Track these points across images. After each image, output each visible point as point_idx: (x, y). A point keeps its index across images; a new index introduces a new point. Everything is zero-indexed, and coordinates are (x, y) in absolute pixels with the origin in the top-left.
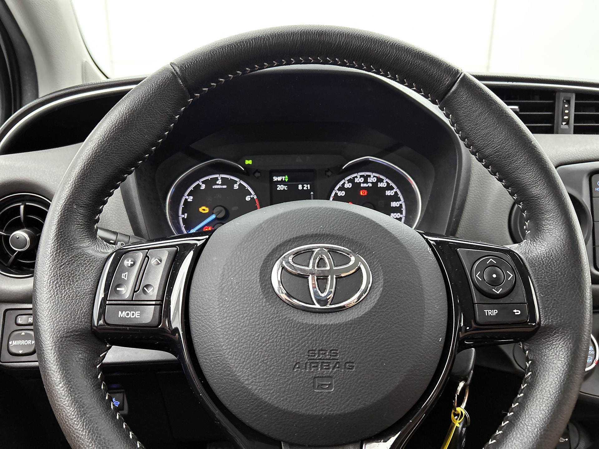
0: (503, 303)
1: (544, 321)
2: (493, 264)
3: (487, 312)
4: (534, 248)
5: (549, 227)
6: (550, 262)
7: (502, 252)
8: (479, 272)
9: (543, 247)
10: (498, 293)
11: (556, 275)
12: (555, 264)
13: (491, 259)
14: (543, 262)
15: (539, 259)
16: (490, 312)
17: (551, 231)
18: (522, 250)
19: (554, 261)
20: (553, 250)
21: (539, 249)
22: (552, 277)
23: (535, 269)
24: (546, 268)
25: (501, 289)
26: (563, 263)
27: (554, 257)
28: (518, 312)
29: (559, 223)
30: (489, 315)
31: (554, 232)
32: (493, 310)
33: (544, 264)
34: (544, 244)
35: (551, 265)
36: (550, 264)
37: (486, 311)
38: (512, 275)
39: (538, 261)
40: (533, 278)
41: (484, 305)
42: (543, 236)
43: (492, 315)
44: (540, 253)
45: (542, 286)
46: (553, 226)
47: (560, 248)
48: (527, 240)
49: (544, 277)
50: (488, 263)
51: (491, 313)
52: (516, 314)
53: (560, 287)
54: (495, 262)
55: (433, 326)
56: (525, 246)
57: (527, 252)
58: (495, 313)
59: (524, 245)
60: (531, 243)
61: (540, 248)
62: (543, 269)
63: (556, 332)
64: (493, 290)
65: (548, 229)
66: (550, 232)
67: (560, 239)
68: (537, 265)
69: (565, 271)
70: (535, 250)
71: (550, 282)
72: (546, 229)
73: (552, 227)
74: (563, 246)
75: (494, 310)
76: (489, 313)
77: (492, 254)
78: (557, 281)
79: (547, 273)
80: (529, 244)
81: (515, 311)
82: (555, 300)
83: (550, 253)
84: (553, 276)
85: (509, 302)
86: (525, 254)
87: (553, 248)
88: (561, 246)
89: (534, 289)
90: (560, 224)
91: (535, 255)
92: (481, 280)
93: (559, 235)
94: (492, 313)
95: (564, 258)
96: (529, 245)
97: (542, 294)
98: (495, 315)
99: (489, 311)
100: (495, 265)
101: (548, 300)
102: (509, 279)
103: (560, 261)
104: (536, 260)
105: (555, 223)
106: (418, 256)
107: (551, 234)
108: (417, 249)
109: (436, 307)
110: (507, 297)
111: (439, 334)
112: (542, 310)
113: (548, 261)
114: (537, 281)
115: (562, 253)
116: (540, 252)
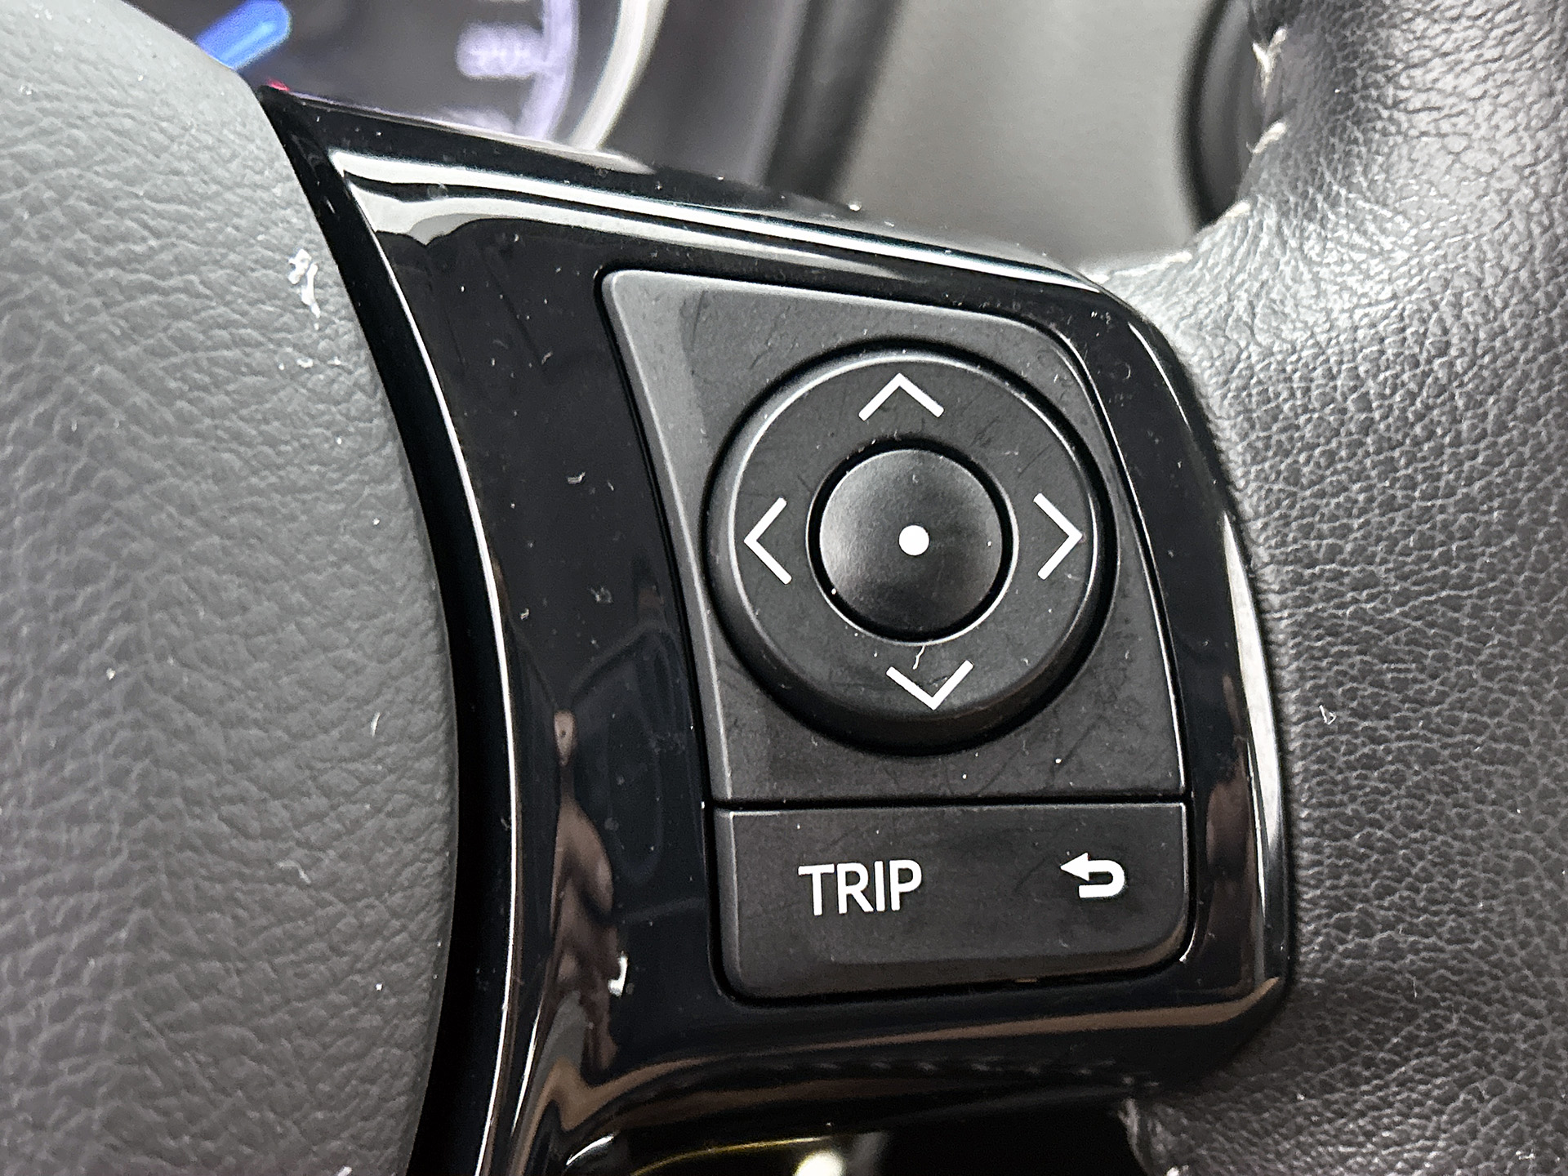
0: (975, 789)
1: (1328, 947)
2: (910, 427)
3: (829, 881)
4: (1297, 279)
5: (1448, 83)
6: (1429, 408)
7: (1016, 306)
8: (781, 504)
9: (1375, 265)
10: (933, 702)
11: (1467, 534)
12: (1465, 426)
13: (900, 381)
14: (1365, 404)
15: (1331, 376)
16: (852, 878)
17: (1462, 121)
18: (1204, 291)
19: (1460, 403)
20: (1458, 295)
21: (1344, 287)
22: (1426, 543)
23: (1294, 476)
24: (1390, 466)
25: (967, 667)
26: (1535, 415)
27: (1459, 366)
28: (1105, 878)
29: (1530, 43)
30: (843, 908)
31: (1483, 131)
32: (879, 866)
33: (1367, 427)
34: (1387, 242)
35: (1431, 435)
36: (1418, 430)
37: (816, 871)
38: (1074, 536)
39: (1329, 400)
40: (1262, 553)
41: (801, 820)
42: (1387, 169)
43: (867, 907)
44: (1343, 322)
45: (1333, 632)
46: (1480, 71)
47: (1524, 275)
48: (1255, 202)
49: (1359, 551)
50: (865, 414)
51: (856, 891)
52: (1086, 892)
53: (1483, 640)
54: (937, 410)
55: (241, 1073)
56: (1231, 260)
57: (1240, 306)
58: (897, 888)
59: (1226, 252)
60: (1279, 232)
61: (1352, 281)
62: (1361, 475)
63: (1411, 1040)
64: (893, 673)
65: (1435, 99)
66: (1445, 126)
67: (1527, 192)
68: (1308, 432)
69: (1545, 497)
70: (1305, 292)
71: (1403, 597)
72: (1416, 103)
73: (1466, 81)
74: (1547, 258)
75: (895, 866)
76: (843, 890)
77: (905, 331)
78: (1464, 583)
79: (1389, 506)
80: (1265, 241)
81: (1080, 866)
82: (1429, 759)
83: (1434, 328)
84: (1440, 537)
85: (1034, 782)
86: (1219, 328)
87: (1459, 282)
88: (1526, 259)
89: (1268, 655)
90: (1539, 50)
91: (1300, 336)
92: (786, 578)
93: (1519, 161)
94: (869, 893)
95: (1545, 371)
96: (1268, 253)
97: (1331, 708)
98: (896, 905)
99: (843, 868)
100: (933, 432)
101: (1371, 763)
102: (1044, 573)
103: (1512, 403)
104: (1307, 391)
105: (1501, 42)
106: (125, 338)
107: (1457, 144)
108: (128, 262)
109: (290, 877)
110: (1020, 738)
111: (324, 1134)
112: (1316, 849)
113: (1413, 396)
114: (1298, 580)
115: (1529, 331)
116: (1351, 311)
